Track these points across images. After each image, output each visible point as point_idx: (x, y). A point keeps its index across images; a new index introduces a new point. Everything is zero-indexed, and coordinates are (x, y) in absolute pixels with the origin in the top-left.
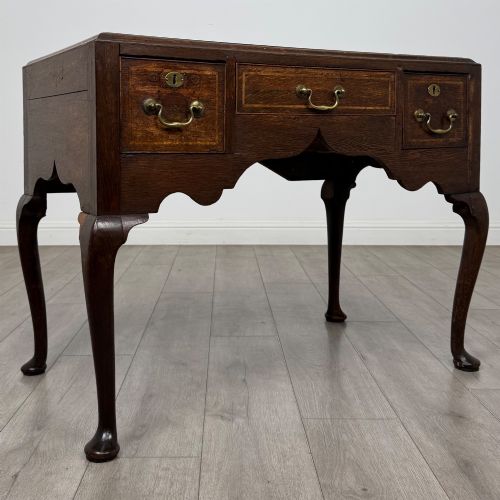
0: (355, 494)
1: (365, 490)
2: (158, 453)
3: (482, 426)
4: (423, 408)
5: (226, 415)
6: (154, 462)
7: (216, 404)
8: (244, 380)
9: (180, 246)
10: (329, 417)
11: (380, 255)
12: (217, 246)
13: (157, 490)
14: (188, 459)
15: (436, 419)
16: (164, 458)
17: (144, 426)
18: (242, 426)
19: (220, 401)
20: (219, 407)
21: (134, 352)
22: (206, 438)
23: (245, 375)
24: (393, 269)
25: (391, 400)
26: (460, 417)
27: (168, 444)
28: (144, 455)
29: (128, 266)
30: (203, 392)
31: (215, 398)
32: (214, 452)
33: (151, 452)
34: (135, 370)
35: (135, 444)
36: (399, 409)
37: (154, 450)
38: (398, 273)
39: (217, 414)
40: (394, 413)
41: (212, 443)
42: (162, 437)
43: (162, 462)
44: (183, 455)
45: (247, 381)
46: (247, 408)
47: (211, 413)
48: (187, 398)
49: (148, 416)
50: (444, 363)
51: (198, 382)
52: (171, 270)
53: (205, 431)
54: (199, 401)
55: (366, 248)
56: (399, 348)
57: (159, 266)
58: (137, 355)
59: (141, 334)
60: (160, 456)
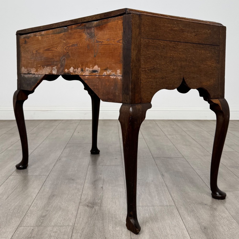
2: (53, 224)
3: (216, 209)
4: (188, 201)
5: (90, 205)
6: (49, 228)
7: (85, 200)
9: (81, 120)
11: (179, 124)
14: (68, 227)
15: (194, 205)
16: (55, 227)
17: (48, 211)
18: (97, 210)
19: (88, 198)
20: (87, 201)
21: (48, 174)
22: (78, 216)
23: (103, 184)
24: (185, 132)
25: (173, 196)
26: (206, 205)
27: (58, 219)
28: (45, 225)
29: (53, 130)
30: (80, 193)
31: (86, 196)
32: (81, 223)
33: (49, 224)
34: (47, 182)
35: (42, 220)
36: (176, 201)
37: (51, 222)
38: (186, 133)
39: (86, 204)
40: (173, 203)
41: (81, 219)
42: (56, 216)
43: (54, 228)
44: (65, 225)
45: (103, 188)
46: (101, 201)
47: (83, 204)
48: (71, 197)
49: (50, 206)
50: (202, 178)
51: (78, 189)
52: (74, 132)
53: (78, 213)
54: (78, 198)
55: (173, 121)
56: (181, 171)
57: (68, 130)
58: (50, 175)
59: (53, 165)
60: (53, 225)
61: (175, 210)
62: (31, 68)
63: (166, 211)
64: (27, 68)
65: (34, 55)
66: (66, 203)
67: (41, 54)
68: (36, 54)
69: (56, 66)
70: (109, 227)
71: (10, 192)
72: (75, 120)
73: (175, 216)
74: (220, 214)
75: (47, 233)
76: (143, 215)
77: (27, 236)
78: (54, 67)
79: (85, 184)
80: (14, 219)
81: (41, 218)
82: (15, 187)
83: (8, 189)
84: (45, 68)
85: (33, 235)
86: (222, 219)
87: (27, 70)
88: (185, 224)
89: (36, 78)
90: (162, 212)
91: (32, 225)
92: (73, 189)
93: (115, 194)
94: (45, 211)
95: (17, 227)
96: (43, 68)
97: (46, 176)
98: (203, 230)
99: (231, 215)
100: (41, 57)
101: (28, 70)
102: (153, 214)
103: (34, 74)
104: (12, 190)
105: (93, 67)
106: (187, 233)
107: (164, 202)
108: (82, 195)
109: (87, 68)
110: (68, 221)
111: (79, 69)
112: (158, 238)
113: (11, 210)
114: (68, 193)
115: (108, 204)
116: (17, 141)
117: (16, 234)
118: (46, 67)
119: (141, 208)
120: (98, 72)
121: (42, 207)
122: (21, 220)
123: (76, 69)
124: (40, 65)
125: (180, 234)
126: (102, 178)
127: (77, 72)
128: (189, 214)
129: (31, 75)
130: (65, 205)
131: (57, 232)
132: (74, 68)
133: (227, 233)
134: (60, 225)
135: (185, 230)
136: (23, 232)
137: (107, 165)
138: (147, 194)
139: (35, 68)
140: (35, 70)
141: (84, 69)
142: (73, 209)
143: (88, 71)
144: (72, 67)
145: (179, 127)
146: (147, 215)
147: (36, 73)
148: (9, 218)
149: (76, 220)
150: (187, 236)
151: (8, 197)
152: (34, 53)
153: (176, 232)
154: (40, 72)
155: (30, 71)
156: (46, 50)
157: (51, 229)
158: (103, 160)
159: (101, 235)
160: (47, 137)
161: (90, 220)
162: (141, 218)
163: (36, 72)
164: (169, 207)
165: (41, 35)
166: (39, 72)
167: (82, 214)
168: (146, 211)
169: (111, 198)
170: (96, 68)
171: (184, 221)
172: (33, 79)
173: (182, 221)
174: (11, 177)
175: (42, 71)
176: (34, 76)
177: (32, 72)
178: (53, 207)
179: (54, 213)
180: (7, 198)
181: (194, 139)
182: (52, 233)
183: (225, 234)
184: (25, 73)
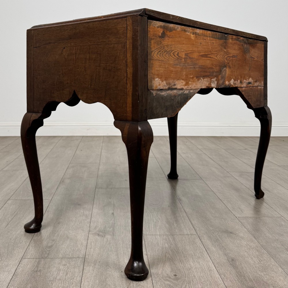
0: (170, 278)
1: (175, 275)
2: (60, 256)
3: (242, 238)
4: (211, 228)
5: (101, 233)
6: (57, 261)
7: (95, 228)
8: (113, 214)
9: (83, 136)
10: (158, 234)
11: (193, 141)
12: (104, 136)
13: (58, 278)
14: (78, 259)
15: (218, 234)
16: (64, 259)
17: (53, 240)
18: (109, 240)
19: (98, 226)
20: (97, 229)
21: (51, 198)
22: (89, 246)
23: (114, 210)
24: (200, 149)
25: (194, 224)
26: (231, 233)
27: (66, 250)
28: (52, 257)
29: (52, 148)
30: (89, 220)
31: (96, 224)
32: (92, 254)
33: (57, 255)
34: (51, 208)
35: (48, 251)
36: (198, 229)
37: (58, 254)
38: (202, 151)
39: (96, 233)
40: (195, 231)
41: (92, 250)
42: (64, 246)
43: (62, 261)
44: (74, 257)
45: (114, 214)
46: (113, 229)
47: (92, 233)
48: (79, 224)
49: (56, 235)
50: (224, 202)
51: (86, 215)
52: (76, 150)
53: (88, 243)
54: (86, 225)
55: (186, 138)
56: (200, 194)
57: (69, 148)
58: (53, 199)
59: (56, 188)
60: (62, 257)
61: (197, 239)
62: (175, 80)
63: (187, 241)
64: (165, 80)
65: (181, 59)
66: (74, 231)
67: (195, 59)
68: (184, 58)
69: (216, 78)
70: (124, 259)
71: (9, 219)
72: (77, 136)
73: (198, 246)
74: (248, 243)
75: (54, 266)
76: (162, 245)
77: (33, 269)
78: (213, 78)
79: (93, 210)
80: (16, 250)
81: (46, 249)
82: (14, 213)
83: (7, 215)
84: (200, 80)
85: (39, 269)
86: (251, 249)
87: (166, 83)
88: (210, 255)
89: (185, 94)
90: (183, 242)
91: (37, 257)
92: (81, 216)
93: (128, 221)
94: (51, 240)
95: (21, 259)
96: (198, 80)
97: (49, 200)
98: (230, 262)
99: (260, 245)
100: (195, 64)
101: (168, 84)
102: (173, 244)
103: (182, 89)
104: (12, 216)
105: (249, 79)
106: (213, 265)
107: (184, 230)
108: (91, 223)
109: (244, 81)
110: (78, 252)
111: (239, 81)
112: (181, 271)
113: (12, 239)
114: (74, 220)
115: (122, 233)
116: (13, 160)
117: (20, 267)
118: (203, 79)
119: (159, 237)
120: (251, 83)
121: (48, 236)
122: (24, 251)
123: (236, 81)
124: (193, 75)
125: (205, 267)
126: (112, 203)
127: (237, 85)
128: (213, 244)
129: (175, 91)
130: (73, 234)
131: (66, 265)
132: (235, 80)
133: (257, 265)
134: (69, 257)
135: (210, 262)
136: (27, 265)
137: (116, 188)
138: (164, 221)
139: (183, 80)
140: (184, 83)
141: (242, 81)
142: (82, 239)
143: (246, 83)
144: (233, 79)
145: (194, 144)
146: (167, 245)
147: (185, 88)
148: (10, 248)
149: (87, 251)
150: (214, 269)
151: (8, 224)
152: (182, 58)
153: (201, 265)
154: (193, 86)
155: (173, 84)
156: (202, 56)
157: (59, 261)
158: (112, 182)
159: (116, 268)
160: (46, 156)
161: (102, 250)
162: (160, 249)
163: (186, 86)
164: (190, 236)
165: (195, 33)
166: (190, 86)
167: (92, 244)
168: (164, 241)
169: (123, 226)
170: (251, 80)
171: (208, 251)
172: (179, 97)
173: (206, 252)
174: (10, 202)
175: (196, 84)
176: (181, 92)
177: (178, 87)
178: (59, 237)
179: (61, 243)
180: (7, 226)
181: (211, 158)
182: (61, 267)
183: (256, 267)
184: (162, 88)
